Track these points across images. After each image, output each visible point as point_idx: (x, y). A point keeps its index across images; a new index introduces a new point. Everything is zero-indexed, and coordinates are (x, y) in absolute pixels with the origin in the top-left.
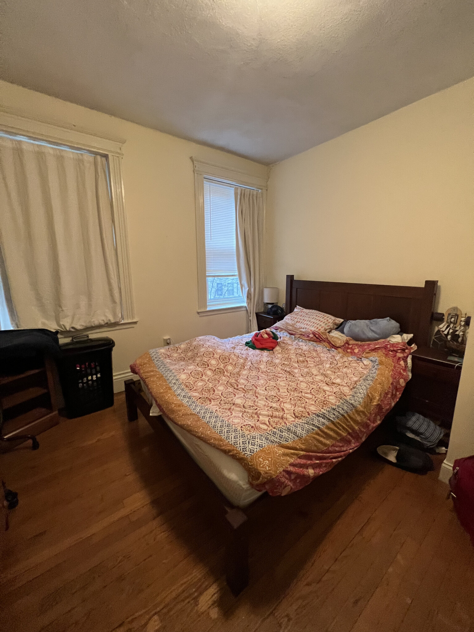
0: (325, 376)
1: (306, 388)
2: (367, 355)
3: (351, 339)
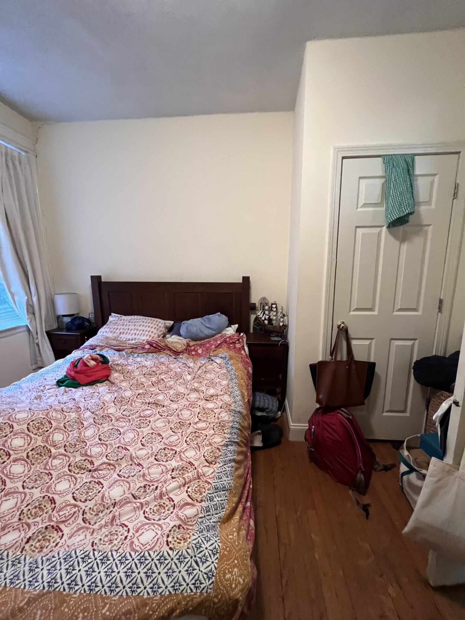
0: (196, 390)
1: (191, 417)
2: (215, 353)
3: (191, 340)
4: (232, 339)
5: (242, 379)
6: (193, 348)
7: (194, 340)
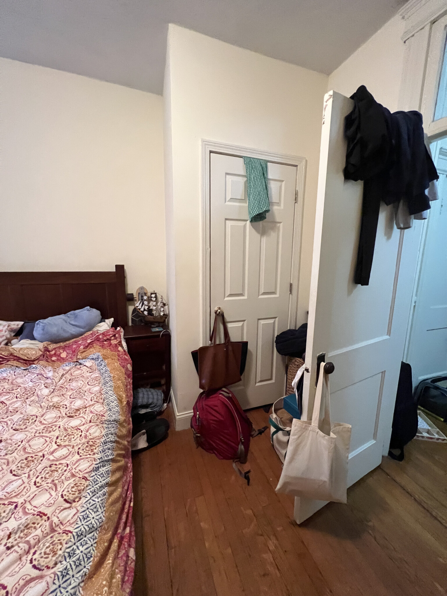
0: (56, 407)
1: (45, 445)
2: (84, 355)
3: (50, 343)
4: (106, 336)
5: (119, 380)
6: (53, 352)
7: (55, 341)
